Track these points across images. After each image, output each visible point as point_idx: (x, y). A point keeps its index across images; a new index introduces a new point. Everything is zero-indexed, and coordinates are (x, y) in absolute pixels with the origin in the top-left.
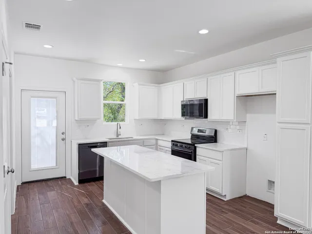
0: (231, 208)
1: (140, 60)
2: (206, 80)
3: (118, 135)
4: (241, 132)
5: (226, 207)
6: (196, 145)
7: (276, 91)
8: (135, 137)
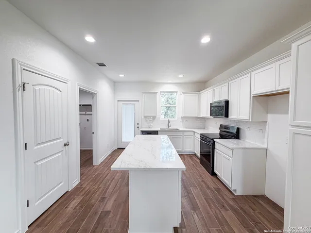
0: (236, 206)
1: (180, 76)
2: (227, 85)
3: (169, 127)
4: (261, 132)
5: (231, 203)
6: (214, 140)
7: (289, 88)
8: (181, 129)
